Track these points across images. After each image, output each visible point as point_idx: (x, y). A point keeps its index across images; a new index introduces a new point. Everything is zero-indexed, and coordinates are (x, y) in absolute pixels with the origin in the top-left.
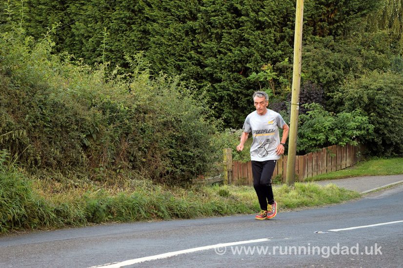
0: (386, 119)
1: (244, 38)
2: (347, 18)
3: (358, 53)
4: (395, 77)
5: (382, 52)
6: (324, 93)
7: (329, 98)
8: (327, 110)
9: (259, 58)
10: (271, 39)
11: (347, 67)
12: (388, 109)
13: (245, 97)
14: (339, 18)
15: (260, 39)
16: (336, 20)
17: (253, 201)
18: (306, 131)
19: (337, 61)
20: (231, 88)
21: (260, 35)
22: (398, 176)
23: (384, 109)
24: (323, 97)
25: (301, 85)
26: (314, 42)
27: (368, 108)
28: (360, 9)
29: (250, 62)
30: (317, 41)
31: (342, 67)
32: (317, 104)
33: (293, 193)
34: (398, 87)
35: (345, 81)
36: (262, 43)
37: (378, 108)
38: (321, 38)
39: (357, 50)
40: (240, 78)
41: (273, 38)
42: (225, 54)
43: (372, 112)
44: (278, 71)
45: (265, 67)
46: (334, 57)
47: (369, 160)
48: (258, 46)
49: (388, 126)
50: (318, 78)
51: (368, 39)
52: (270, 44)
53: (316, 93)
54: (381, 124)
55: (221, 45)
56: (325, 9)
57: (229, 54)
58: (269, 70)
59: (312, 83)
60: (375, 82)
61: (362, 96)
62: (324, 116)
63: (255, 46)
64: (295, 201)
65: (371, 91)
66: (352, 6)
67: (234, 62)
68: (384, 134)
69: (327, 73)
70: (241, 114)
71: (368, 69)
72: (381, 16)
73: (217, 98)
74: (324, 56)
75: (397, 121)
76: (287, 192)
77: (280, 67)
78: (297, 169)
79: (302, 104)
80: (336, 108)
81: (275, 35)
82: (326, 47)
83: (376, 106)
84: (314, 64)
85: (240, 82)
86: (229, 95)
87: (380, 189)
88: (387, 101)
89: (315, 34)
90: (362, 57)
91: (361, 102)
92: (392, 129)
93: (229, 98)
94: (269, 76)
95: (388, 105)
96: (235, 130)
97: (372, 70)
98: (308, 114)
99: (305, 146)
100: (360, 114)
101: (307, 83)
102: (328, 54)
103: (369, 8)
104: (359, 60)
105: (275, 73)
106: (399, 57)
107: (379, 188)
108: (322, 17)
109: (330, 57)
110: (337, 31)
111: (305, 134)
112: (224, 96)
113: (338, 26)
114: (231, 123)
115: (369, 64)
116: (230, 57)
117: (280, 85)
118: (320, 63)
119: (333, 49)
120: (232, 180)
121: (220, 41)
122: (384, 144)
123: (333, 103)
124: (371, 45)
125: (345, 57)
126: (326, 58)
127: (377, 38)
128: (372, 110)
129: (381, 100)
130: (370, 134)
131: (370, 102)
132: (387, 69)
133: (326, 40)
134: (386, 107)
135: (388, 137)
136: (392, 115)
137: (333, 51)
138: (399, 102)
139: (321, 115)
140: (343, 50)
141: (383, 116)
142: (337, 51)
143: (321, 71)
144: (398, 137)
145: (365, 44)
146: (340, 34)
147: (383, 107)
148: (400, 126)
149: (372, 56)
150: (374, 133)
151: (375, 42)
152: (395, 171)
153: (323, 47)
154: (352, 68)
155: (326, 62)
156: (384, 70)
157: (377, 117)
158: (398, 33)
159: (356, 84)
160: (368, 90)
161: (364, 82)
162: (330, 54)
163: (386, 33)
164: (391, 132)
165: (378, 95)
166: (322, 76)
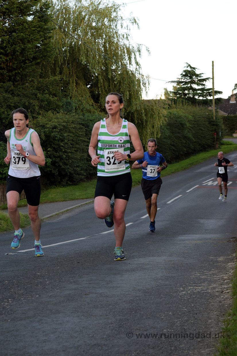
0: (61, 153)
2: (24, 66)
3: (34, 96)
4: (67, 116)
5: (55, 95)
12: (62, 144)
14: (16, 66)
16: (14, 68)
19: (17, 103)
22: (73, 201)
23: (59, 145)
27: (45, 144)
28: (34, 58)
34: (69, 125)
37: (54, 144)
38: (2, 83)
39: (33, 94)
43: (49, 148)
46: (14, 100)
47: (48, 189)
49: (63, 159)
51: (42, 84)
54: (57, 157)
56: (4, 58)
60: (50, 121)
65: (47, 130)
66: (27, 56)
68: (60, 166)
69: (9, 115)
71: (44, 111)
72: (53, 64)
74: (5, 99)
75: (70, 154)
82: (6, 91)
83: (52, 142)
87: (59, 214)
88: (61, 137)
90: (38, 100)
92: (66, 162)
95: (62, 141)
97: (48, 112)
102: (8, 98)
103: (42, 57)
104: (36, 103)
106: (69, 100)
107: (58, 212)
108: (2, 65)
109: (11, 101)
110: (16, 77)
113: (16, 73)
115: (45, 106)
118: (2, 107)
119: (13, 93)
122: (60, 174)
124: (45, 90)
125: (24, 100)
126: (7, 102)
127: (50, 83)
128: (49, 146)
129: (56, 137)
130: (48, 166)
131: (46, 138)
132: (59, 110)
133: (6, 85)
134: (60, 143)
135: (63, 168)
136: (66, 150)
137: (13, 95)
138: (71, 138)
139: (5, 152)
140: (21, 94)
141: (58, 151)
142: (17, 95)
143: (3, 112)
144: (72, 168)
145: (40, 88)
146: (19, 80)
147: (58, 143)
148: (73, 159)
149: (46, 99)
150: (51, 166)
151: (49, 87)
152: (70, 198)
153: (4, 92)
154: (30, 109)
155: (7, 105)
156: (57, 111)
157: (54, 152)
158: (68, 79)
159: (34, 124)
160: (44, 129)
161: (40, 121)
162: (10, 98)
163: (57, 79)
164: (65, 164)
165: (53, 132)
166: (5, 118)
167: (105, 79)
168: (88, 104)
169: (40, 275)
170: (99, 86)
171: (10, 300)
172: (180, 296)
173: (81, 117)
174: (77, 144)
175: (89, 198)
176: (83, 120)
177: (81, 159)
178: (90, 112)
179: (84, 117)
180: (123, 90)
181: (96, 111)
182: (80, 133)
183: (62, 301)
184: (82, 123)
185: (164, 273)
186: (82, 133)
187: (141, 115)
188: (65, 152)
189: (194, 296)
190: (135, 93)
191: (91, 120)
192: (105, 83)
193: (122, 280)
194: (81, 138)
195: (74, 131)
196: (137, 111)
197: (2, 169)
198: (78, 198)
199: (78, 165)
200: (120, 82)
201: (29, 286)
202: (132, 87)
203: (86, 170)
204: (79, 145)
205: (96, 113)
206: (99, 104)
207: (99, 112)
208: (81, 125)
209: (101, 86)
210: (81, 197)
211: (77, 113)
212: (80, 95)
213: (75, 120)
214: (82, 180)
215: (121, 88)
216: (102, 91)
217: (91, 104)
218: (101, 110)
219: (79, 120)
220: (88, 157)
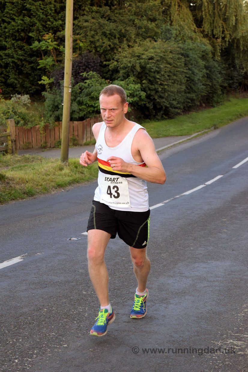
0: (157, 86)
1: (26, 8)
3: (132, 22)
4: (165, 46)
5: (153, 20)
6: (101, 62)
7: (106, 66)
8: (103, 77)
9: (40, 27)
10: (51, 10)
11: (122, 36)
12: (158, 77)
13: (29, 64)
15: (41, 9)
17: (27, 185)
18: (84, 99)
19: (113, 31)
20: (15, 56)
21: (41, 5)
22: (167, 139)
23: (155, 78)
24: (100, 65)
25: (80, 54)
26: (92, 12)
27: (140, 76)
29: (33, 32)
30: (94, 12)
31: (117, 37)
32: (94, 73)
33: (66, 171)
34: (167, 55)
35: (120, 50)
36: (43, 13)
37: (149, 76)
38: (98, 8)
39: (131, 20)
40: (24, 46)
41: (53, 9)
42: (9, 23)
43: (144, 80)
44: (59, 41)
45: (47, 37)
46: (110, 27)
48: (39, 16)
49: (158, 92)
50: (96, 48)
51: (141, 9)
52: (50, 14)
53: (94, 62)
54: (152, 90)
55: (4, 14)
57: (13, 23)
58: (50, 40)
59: (90, 52)
60: (147, 51)
61: (135, 65)
62: (101, 84)
63: (36, 17)
64: (67, 179)
65: (143, 61)
67: (18, 31)
68: (154, 99)
69: (104, 43)
70: (26, 79)
71: (141, 38)
73: (3, 64)
74: (101, 26)
75: (166, 87)
76: (61, 169)
77: (61, 36)
78: (76, 133)
79: (81, 73)
80: (112, 75)
81: (55, 5)
82: (102, 17)
83: (147, 74)
84: (91, 34)
85: (24, 50)
86: (13, 62)
88: (157, 69)
89: (92, 5)
90: (135, 26)
91: (134, 70)
92: (162, 95)
93: (14, 65)
94: (50, 45)
95: (158, 72)
96: (20, 96)
97: (145, 39)
98: (86, 83)
99: (84, 113)
100: (134, 81)
101: (85, 52)
102: (104, 24)
104: (133, 30)
105: (55, 43)
106: (169, 27)
109: (106, 27)
110: (113, 1)
111: (83, 101)
112: (9, 63)
114: (16, 88)
115: (142, 33)
116: (14, 26)
117: (61, 54)
118: (97, 34)
119: (109, 19)
120: (16, 149)
121: (4, 10)
122: (155, 107)
123: (109, 70)
124: (144, 15)
125: (120, 27)
126: (102, 28)
127: (149, 9)
128: (144, 78)
129: (152, 69)
130: (143, 99)
131: (142, 70)
132: (157, 39)
133: (102, 10)
134: (156, 75)
135: (158, 102)
136: (162, 82)
137: (109, 21)
138: (168, 70)
139: (98, 83)
140: (118, 21)
141: (154, 83)
142: (113, 21)
143: (98, 40)
144: (168, 101)
145: (139, 14)
146: (116, 5)
147: (154, 75)
148: (169, 91)
149: (144, 26)
150: (146, 99)
151: (147, 12)
152: (164, 134)
153: (100, 17)
154: (125, 38)
155: (102, 32)
156: (154, 39)
157: (149, 84)
158: (170, 1)
159: (130, 53)
160: (139, 60)
161: (136, 51)
162: (106, 24)
163: (157, 4)
164: (161, 97)
165: (148, 64)
166: (99, 46)
167: (210, 1)
168: (190, 29)
169: (85, 295)
170: (203, 9)
171: (35, 351)
172: (213, 360)
173: (181, 45)
174: (174, 75)
175: (183, 135)
176: (183, 49)
177: (178, 91)
178: (191, 39)
179: (183, 45)
180: (229, 15)
181: (198, 37)
182: (179, 64)
183: (87, 359)
184: (181, 53)
185: (214, 303)
186: (180, 64)
187: (247, 41)
188: (161, 84)
189: (227, 363)
190: (242, 18)
191: (191, 49)
192: (210, 7)
193: (164, 316)
194: (179, 69)
195: (171, 61)
196: (243, 37)
197: (94, 102)
198: (173, 134)
199: (174, 98)
200: (226, 6)
201: (65, 322)
202: (239, 12)
203: (184, 103)
204: (177, 76)
205: (198, 39)
206: (202, 29)
207: (202, 38)
208: (180, 54)
209: (205, 10)
210: (176, 134)
211: (176, 41)
212: (182, 20)
213: (173, 49)
214: (178, 114)
215: (227, 13)
216: (206, 15)
217: (193, 28)
218: (204, 36)
219: (178, 49)
220: (186, 89)
